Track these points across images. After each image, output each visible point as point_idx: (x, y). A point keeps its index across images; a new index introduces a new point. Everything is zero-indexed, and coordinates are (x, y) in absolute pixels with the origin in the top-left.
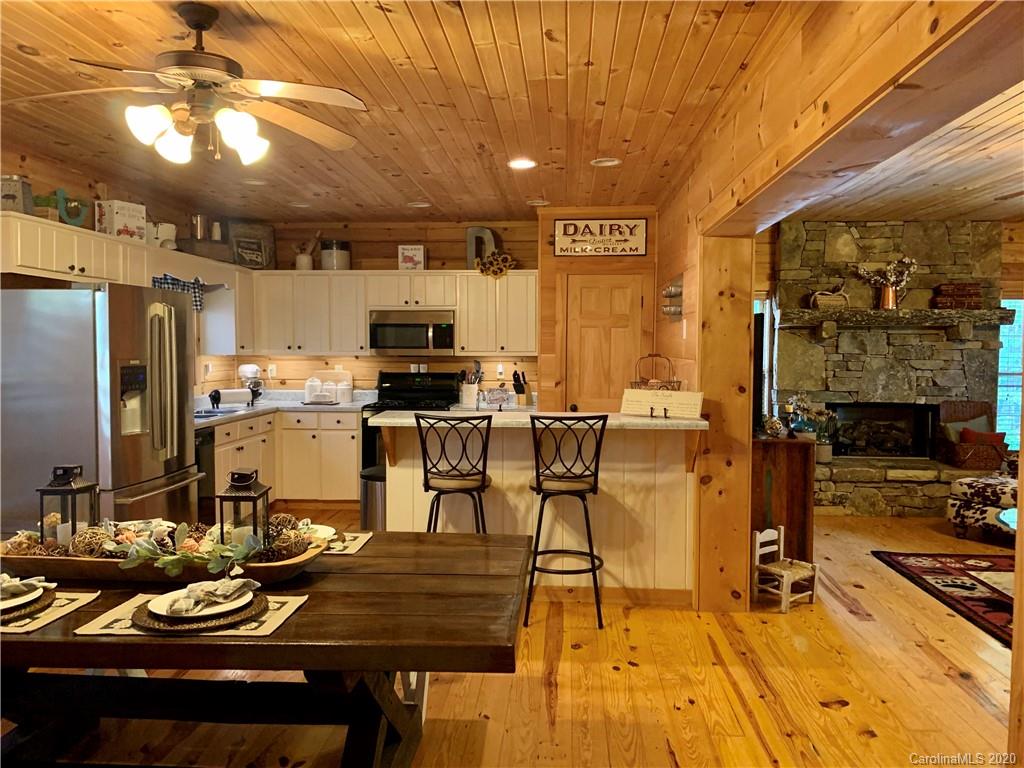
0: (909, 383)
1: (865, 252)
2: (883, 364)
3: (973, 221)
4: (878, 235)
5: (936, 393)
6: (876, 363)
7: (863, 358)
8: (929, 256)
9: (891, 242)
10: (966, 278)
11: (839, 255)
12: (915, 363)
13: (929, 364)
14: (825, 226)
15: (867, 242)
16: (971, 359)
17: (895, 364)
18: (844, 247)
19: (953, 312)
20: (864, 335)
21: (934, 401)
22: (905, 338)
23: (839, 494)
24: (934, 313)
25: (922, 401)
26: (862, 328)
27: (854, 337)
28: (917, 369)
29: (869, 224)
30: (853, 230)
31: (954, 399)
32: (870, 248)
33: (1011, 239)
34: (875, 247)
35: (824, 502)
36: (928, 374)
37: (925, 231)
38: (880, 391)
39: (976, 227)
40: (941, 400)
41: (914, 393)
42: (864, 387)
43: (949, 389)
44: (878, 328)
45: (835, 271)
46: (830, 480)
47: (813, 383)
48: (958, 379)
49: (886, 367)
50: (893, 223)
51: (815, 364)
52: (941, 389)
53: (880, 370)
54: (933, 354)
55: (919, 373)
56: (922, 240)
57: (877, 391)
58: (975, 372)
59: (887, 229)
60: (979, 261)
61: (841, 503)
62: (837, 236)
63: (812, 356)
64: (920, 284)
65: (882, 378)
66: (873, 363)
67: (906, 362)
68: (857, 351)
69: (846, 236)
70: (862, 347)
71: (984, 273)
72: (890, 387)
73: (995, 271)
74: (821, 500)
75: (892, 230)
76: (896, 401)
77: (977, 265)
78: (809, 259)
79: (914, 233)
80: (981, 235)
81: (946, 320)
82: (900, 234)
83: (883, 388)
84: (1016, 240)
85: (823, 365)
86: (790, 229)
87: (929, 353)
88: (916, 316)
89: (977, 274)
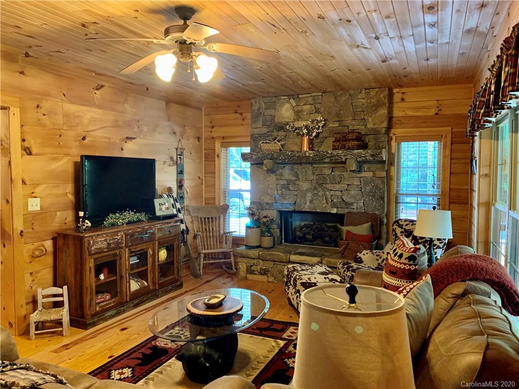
0: (326, 200)
1: (298, 115)
2: (309, 186)
3: (366, 89)
4: (304, 103)
5: (343, 206)
6: (305, 186)
7: (297, 182)
8: (338, 115)
9: (313, 106)
10: (361, 128)
11: (283, 118)
12: (329, 186)
13: (338, 187)
14: (274, 99)
15: (299, 108)
16: (366, 183)
17: (317, 186)
18: (286, 112)
19: (340, 152)
20: (297, 168)
21: (341, 211)
22: (322, 170)
23: (264, 268)
24: (328, 153)
25: (334, 211)
26: (296, 164)
27: (292, 169)
28: (331, 190)
29: (300, 96)
30: (292, 100)
31: (355, 211)
32: (301, 111)
33: (403, 100)
34: (304, 111)
35: (256, 272)
36: (339, 193)
37: (335, 98)
38: (308, 204)
39: (368, 93)
40: (346, 211)
41: (329, 206)
42: (298, 201)
43: (352, 204)
44: (306, 163)
45: (281, 128)
46: (259, 259)
47: (269, 198)
48: (357, 197)
49: (311, 188)
50: (315, 94)
51: (270, 186)
52: (347, 203)
53: (308, 190)
54: (341, 181)
55: (332, 193)
56: (334, 103)
57: (306, 204)
58: (369, 193)
59: (310, 99)
60: (371, 116)
61: (265, 274)
62: (282, 105)
63: (269, 181)
64: (330, 134)
65: (309, 195)
66: (304, 186)
67: (324, 185)
68: (294, 178)
69: (287, 105)
70: (297, 175)
71: (374, 124)
72: (315, 201)
73: (383, 122)
74: (253, 271)
75: (314, 99)
76: (318, 211)
77: (370, 120)
78: (267, 121)
79: (328, 100)
80: (372, 98)
81: (337, 157)
82: (320, 101)
83: (310, 202)
84: (406, 100)
85: (275, 186)
86: (256, 103)
87: (339, 180)
88: (317, 155)
89: (370, 126)
